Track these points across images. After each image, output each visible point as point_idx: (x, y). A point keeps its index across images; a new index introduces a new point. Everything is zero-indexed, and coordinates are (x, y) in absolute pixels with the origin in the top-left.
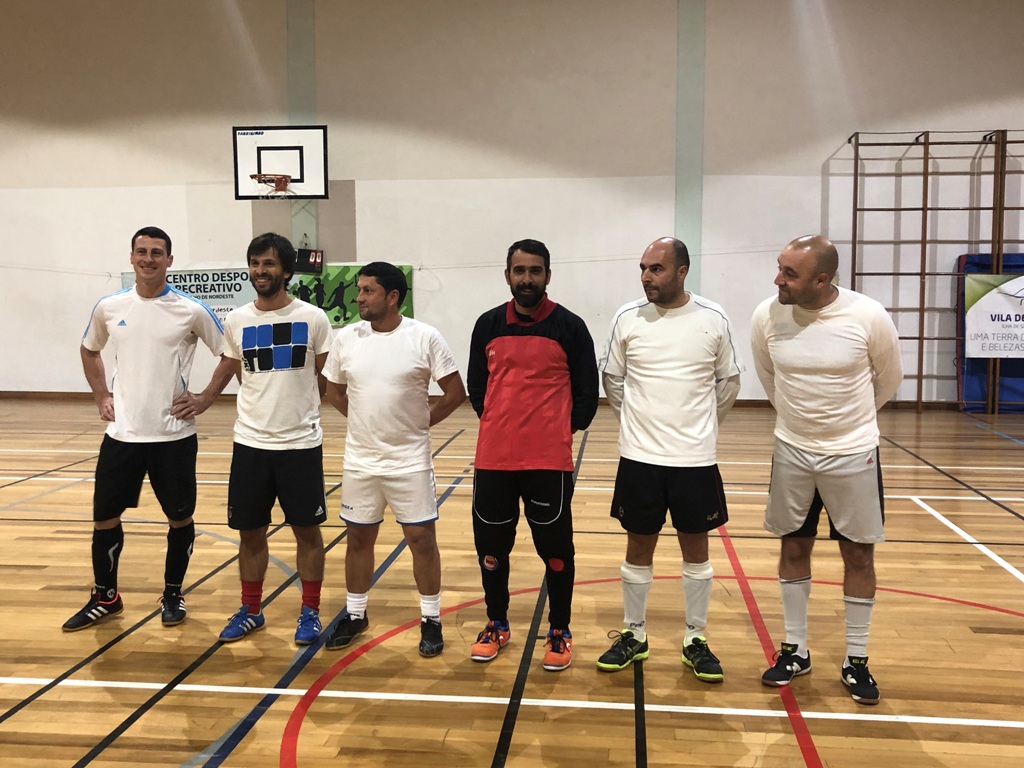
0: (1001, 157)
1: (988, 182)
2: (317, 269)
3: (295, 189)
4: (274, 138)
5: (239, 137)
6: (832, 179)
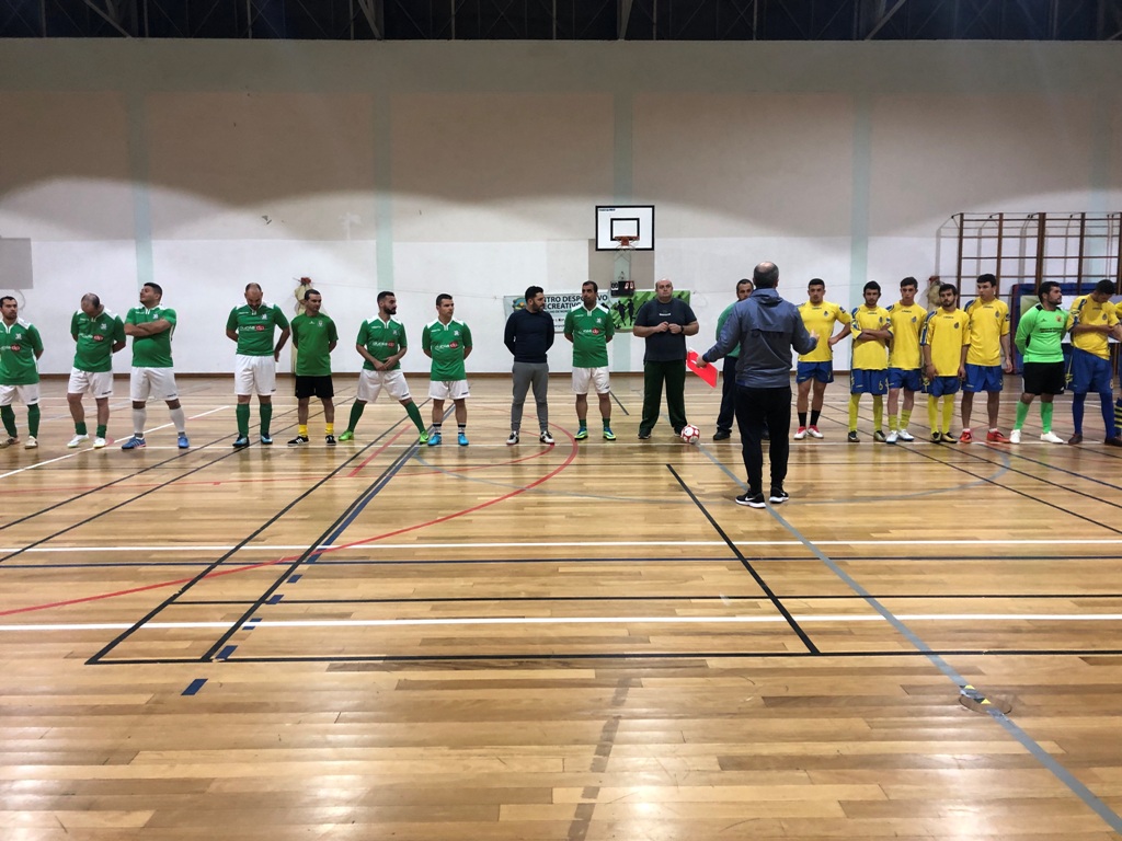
0: (1042, 228)
2: (630, 293)
3: (633, 244)
4: (619, 213)
5: (599, 212)
6: (942, 240)
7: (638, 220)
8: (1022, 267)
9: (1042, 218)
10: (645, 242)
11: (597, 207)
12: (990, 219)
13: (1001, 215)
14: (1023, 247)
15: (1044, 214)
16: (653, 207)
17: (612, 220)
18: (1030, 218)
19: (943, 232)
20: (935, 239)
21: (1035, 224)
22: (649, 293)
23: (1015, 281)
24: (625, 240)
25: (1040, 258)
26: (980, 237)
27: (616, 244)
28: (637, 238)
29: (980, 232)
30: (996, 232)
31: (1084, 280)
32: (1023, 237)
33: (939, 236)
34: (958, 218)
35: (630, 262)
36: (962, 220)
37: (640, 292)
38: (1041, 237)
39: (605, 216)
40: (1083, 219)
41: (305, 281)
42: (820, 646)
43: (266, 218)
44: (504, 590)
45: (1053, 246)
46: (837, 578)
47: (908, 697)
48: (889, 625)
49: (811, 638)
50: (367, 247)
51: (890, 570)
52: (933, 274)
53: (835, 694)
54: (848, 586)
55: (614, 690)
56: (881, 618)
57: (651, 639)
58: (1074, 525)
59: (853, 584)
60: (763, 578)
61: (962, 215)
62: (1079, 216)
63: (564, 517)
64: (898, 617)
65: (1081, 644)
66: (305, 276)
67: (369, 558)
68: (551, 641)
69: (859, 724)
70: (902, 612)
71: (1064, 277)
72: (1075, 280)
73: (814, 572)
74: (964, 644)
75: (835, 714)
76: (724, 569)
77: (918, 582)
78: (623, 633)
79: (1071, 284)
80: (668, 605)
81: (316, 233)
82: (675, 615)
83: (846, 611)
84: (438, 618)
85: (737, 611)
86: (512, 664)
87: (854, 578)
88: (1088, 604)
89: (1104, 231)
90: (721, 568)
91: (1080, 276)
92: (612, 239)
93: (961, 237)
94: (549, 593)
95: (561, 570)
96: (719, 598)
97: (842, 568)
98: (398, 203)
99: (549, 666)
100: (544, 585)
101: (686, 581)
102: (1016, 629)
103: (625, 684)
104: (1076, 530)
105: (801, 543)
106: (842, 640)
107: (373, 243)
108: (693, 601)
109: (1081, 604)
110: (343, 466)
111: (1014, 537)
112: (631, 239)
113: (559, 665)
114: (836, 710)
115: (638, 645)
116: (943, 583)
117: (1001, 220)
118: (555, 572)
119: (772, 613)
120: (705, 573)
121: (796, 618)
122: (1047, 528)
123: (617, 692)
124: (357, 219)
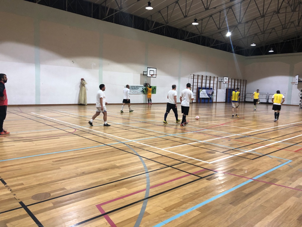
0: (202, 78)
4: (151, 69)
5: (148, 69)
7: (154, 71)
11: (148, 67)
13: (198, 75)
16: (156, 69)
19: (190, 77)
23: (197, 87)
24: (152, 75)
25: (202, 83)
28: (154, 75)
34: (192, 75)
35: (147, 79)
43: (73, 61)
50: (97, 71)
61: (194, 74)
66: (83, 78)
71: (204, 86)
79: (205, 88)
81: (86, 67)
89: (208, 79)
91: (206, 86)
92: (150, 75)
98: (104, 62)
107: (98, 70)
124: (95, 64)
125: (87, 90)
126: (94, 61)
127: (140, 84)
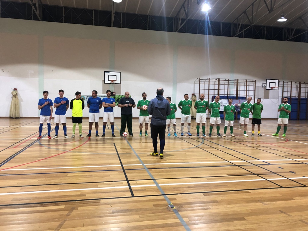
1: (217, 86)
2: (114, 95)
3: (115, 82)
4: (111, 73)
5: (105, 73)
6: (195, 84)
7: (116, 76)
8: (214, 92)
9: (219, 80)
10: (118, 82)
11: (105, 72)
12: (207, 80)
13: (209, 78)
14: (215, 87)
15: (219, 79)
16: (120, 72)
17: (109, 75)
18: (216, 80)
19: (195, 82)
20: (193, 84)
21: (217, 81)
22: (119, 96)
23: (213, 95)
24: (113, 81)
25: (219, 90)
26: (204, 84)
27: (110, 82)
28: (116, 81)
29: (204, 83)
30: (208, 83)
31: (229, 96)
32: (215, 84)
33: (194, 83)
34: (199, 79)
35: (114, 87)
36: (200, 80)
37: (117, 95)
38: (219, 84)
39: (107, 74)
40: (228, 81)
41: (15, 89)
42: (135, 195)
43: (3, 70)
44: (48, 182)
45: (222, 87)
46: (148, 174)
47: (154, 208)
48: (156, 187)
49: (133, 192)
50: (36, 80)
51: (163, 171)
52: (193, 93)
53: (134, 208)
54: (150, 176)
55: (68, 211)
56: (155, 185)
57: (87, 195)
58: (214, 158)
59: (151, 176)
60: (127, 175)
61: (200, 78)
62: (227, 80)
63: (76, 159)
64: (160, 185)
65: (204, 190)
66: (15, 88)
67: (8, 173)
68: (55, 197)
69: (137, 217)
70: (161, 183)
71: (224, 95)
72: (227, 96)
73: (142, 173)
74: (174, 192)
75: (131, 215)
76: (117, 173)
77: (168, 175)
78: (79, 193)
79: (226, 97)
80: (96, 184)
81: (20, 75)
82: (97, 187)
83: (146, 184)
84: (21, 192)
85: (116, 185)
86: (39, 205)
87: (152, 174)
88: (209, 179)
89: (233, 84)
90: (116, 173)
91: (228, 95)
92: (109, 81)
93: (200, 84)
94: (61, 182)
95: (68, 175)
96: (112, 181)
97: (150, 171)
98: (45, 68)
99: (51, 205)
100: (61, 180)
101: (105, 177)
102: (189, 187)
103: (73, 209)
104: (214, 159)
105: (142, 164)
106: (141, 192)
107: (38, 79)
108: (104, 183)
109: (207, 179)
110: (13, 145)
111: (198, 161)
112: (114, 81)
113: (55, 205)
114: (132, 213)
115: (82, 197)
116: (176, 175)
117: (209, 80)
118: (67, 176)
119: (126, 185)
120: (111, 174)
121: (131, 186)
122: (207, 159)
123: (69, 212)
124: (33, 72)
125: (22, 101)
126: (31, 68)
127: (103, 94)
